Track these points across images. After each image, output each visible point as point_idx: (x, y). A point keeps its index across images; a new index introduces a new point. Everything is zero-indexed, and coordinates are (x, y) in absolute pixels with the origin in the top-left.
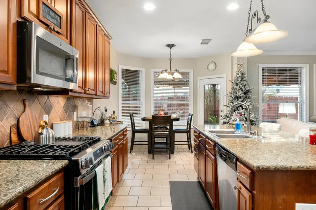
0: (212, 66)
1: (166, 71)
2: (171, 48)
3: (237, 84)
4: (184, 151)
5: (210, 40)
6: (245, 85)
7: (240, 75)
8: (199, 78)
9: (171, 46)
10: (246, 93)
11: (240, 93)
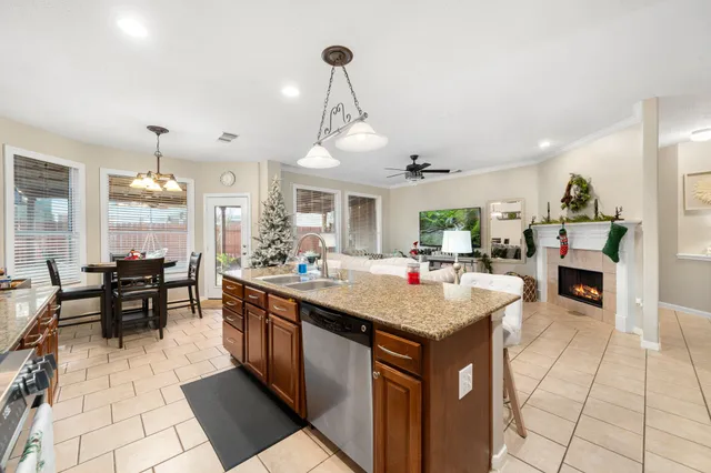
0: (228, 179)
1: (149, 174)
2: (158, 135)
3: (273, 208)
4: (184, 317)
5: (235, 136)
6: (283, 210)
7: (277, 195)
8: (205, 195)
9: (159, 131)
10: (285, 219)
11: (277, 221)
